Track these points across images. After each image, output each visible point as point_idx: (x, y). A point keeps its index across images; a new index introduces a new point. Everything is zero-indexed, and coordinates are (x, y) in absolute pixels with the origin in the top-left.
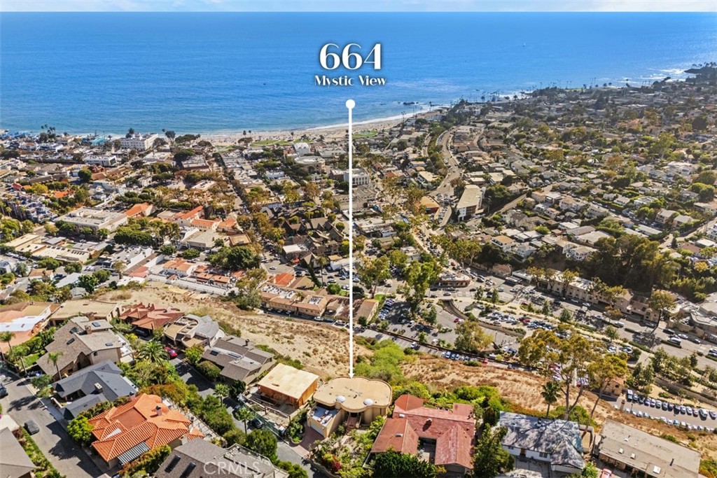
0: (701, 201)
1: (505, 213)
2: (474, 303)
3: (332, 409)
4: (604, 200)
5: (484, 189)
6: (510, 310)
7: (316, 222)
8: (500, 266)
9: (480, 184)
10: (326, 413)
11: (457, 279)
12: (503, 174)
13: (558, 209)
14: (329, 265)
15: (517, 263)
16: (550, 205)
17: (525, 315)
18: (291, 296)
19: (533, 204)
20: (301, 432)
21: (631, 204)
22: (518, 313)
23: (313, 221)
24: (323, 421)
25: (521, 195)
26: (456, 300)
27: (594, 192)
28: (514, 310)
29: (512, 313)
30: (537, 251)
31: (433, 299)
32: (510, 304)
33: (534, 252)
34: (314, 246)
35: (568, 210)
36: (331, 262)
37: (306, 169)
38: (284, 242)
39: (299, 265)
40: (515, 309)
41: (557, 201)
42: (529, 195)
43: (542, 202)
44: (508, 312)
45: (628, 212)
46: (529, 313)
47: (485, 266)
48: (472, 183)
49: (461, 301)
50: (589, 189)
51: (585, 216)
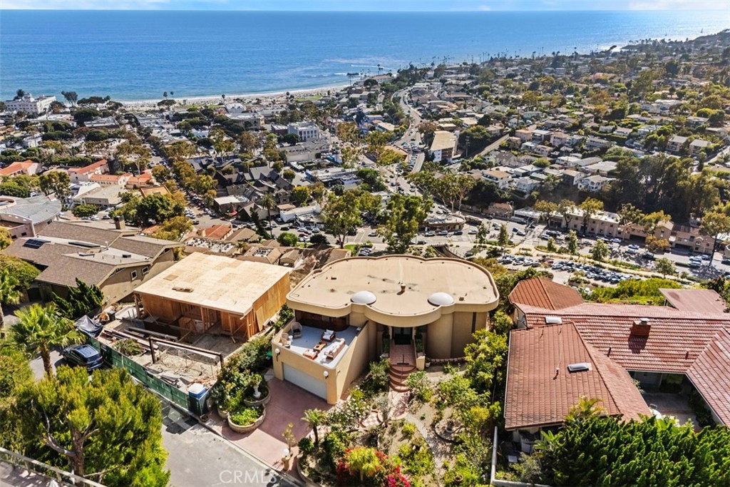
0: (712, 126)
1: (488, 154)
2: (475, 247)
3: (341, 325)
4: (600, 132)
5: (457, 132)
6: (524, 252)
7: (256, 173)
8: (497, 205)
9: (451, 130)
10: (327, 337)
11: (447, 221)
12: (477, 118)
13: (550, 145)
14: (279, 216)
15: (520, 199)
16: (539, 142)
17: (544, 256)
18: (228, 249)
19: (519, 142)
20: (258, 394)
21: (635, 133)
22: (534, 255)
23: (253, 170)
24: (322, 357)
25: (502, 136)
26: (451, 246)
27: (588, 125)
28: (529, 252)
29: (527, 255)
30: (542, 184)
31: (421, 246)
32: (521, 246)
33: (538, 185)
34: (256, 195)
35: (561, 146)
36: (282, 212)
37: (241, 125)
38: (215, 193)
39: (237, 219)
40: (529, 250)
41: (548, 138)
42: (512, 134)
43: (529, 140)
44: (521, 254)
45: (632, 143)
46: (549, 254)
47: (477, 207)
48: (442, 129)
49: (457, 246)
50: (581, 123)
51: (584, 150)
